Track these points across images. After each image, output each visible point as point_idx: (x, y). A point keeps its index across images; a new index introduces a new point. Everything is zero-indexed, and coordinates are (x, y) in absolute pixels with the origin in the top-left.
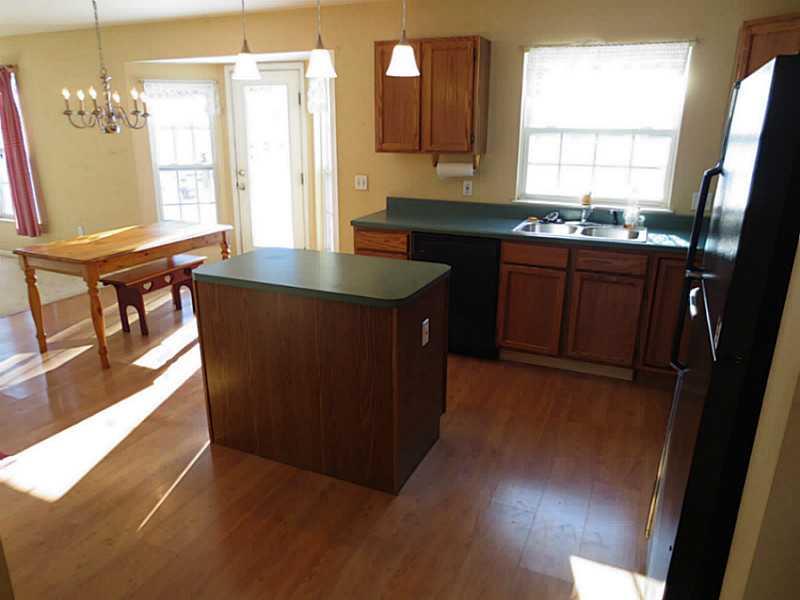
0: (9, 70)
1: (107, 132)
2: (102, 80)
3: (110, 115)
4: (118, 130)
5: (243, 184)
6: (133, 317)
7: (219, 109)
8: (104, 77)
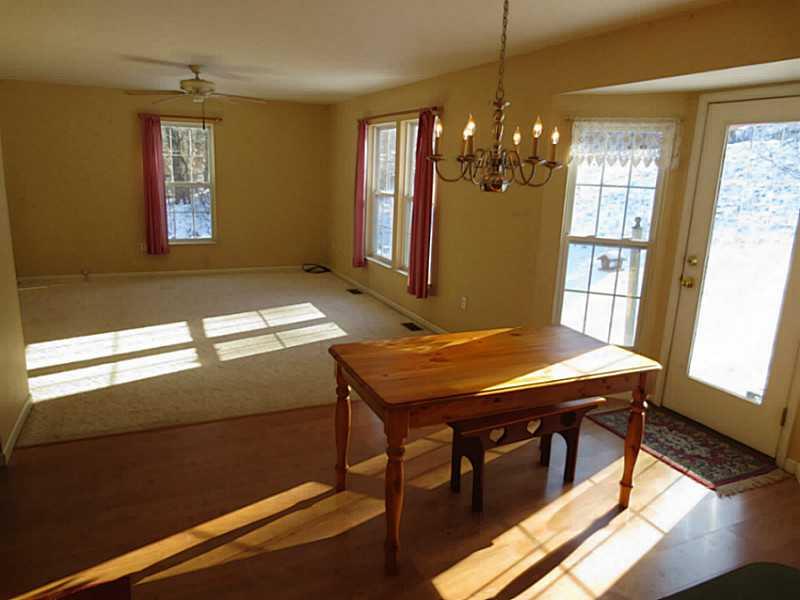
0: (434, 113)
1: (487, 189)
2: (496, 108)
3: (495, 163)
4: (504, 187)
5: (692, 279)
6: (466, 467)
7: (676, 161)
8: (499, 103)
